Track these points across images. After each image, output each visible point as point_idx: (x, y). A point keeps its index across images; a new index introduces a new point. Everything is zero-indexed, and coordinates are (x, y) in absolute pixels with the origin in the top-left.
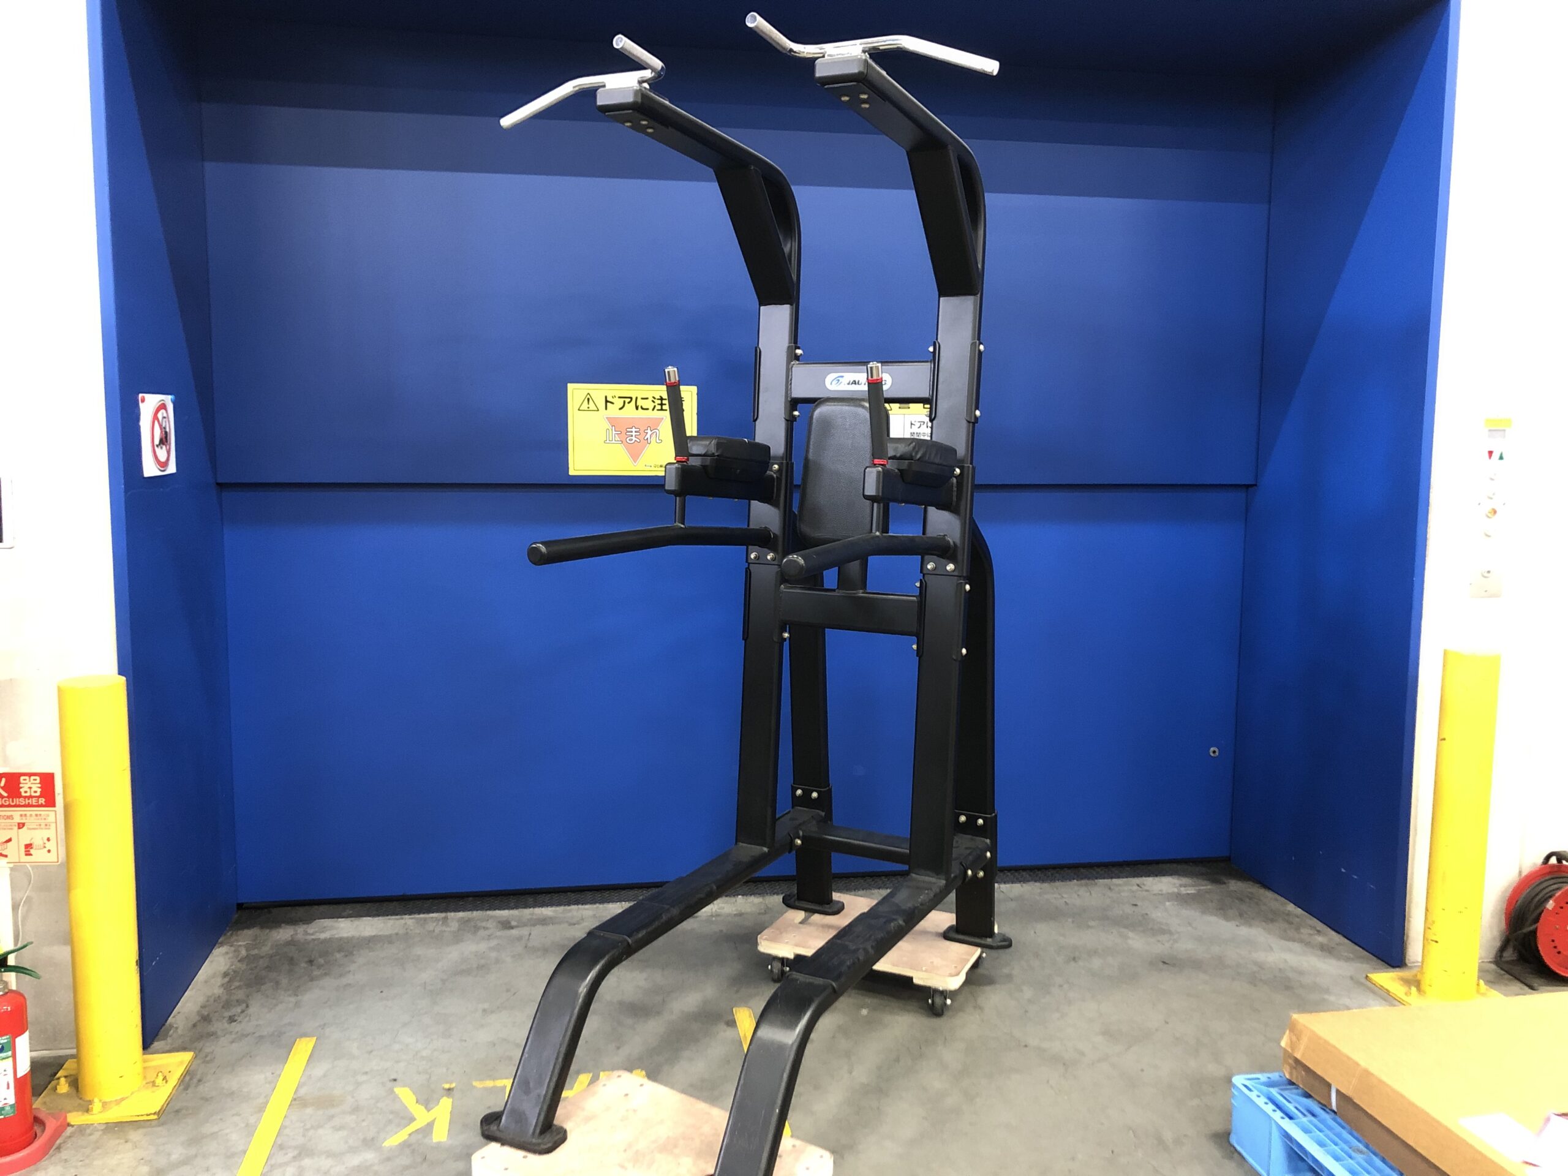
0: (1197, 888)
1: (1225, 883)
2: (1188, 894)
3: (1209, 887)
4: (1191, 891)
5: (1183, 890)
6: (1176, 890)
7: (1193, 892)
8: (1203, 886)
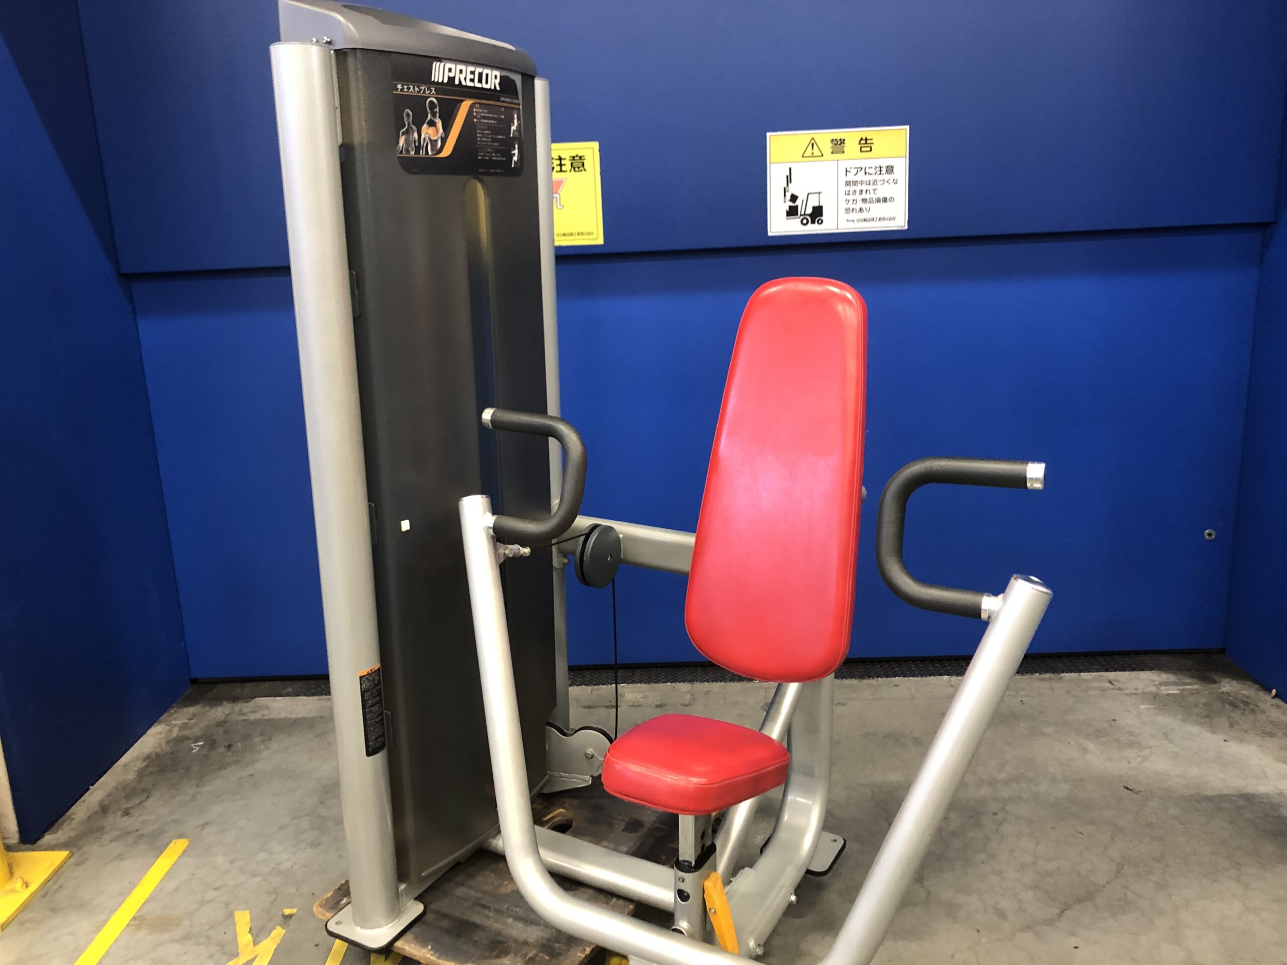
0: (1181, 688)
1: (1215, 682)
2: (1169, 695)
3: (1196, 687)
4: (1174, 690)
5: (1164, 690)
6: (1153, 689)
7: (1175, 692)
8: (1189, 684)
